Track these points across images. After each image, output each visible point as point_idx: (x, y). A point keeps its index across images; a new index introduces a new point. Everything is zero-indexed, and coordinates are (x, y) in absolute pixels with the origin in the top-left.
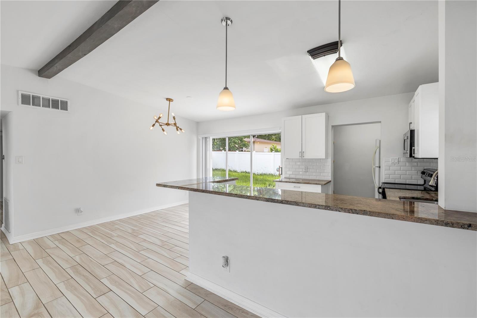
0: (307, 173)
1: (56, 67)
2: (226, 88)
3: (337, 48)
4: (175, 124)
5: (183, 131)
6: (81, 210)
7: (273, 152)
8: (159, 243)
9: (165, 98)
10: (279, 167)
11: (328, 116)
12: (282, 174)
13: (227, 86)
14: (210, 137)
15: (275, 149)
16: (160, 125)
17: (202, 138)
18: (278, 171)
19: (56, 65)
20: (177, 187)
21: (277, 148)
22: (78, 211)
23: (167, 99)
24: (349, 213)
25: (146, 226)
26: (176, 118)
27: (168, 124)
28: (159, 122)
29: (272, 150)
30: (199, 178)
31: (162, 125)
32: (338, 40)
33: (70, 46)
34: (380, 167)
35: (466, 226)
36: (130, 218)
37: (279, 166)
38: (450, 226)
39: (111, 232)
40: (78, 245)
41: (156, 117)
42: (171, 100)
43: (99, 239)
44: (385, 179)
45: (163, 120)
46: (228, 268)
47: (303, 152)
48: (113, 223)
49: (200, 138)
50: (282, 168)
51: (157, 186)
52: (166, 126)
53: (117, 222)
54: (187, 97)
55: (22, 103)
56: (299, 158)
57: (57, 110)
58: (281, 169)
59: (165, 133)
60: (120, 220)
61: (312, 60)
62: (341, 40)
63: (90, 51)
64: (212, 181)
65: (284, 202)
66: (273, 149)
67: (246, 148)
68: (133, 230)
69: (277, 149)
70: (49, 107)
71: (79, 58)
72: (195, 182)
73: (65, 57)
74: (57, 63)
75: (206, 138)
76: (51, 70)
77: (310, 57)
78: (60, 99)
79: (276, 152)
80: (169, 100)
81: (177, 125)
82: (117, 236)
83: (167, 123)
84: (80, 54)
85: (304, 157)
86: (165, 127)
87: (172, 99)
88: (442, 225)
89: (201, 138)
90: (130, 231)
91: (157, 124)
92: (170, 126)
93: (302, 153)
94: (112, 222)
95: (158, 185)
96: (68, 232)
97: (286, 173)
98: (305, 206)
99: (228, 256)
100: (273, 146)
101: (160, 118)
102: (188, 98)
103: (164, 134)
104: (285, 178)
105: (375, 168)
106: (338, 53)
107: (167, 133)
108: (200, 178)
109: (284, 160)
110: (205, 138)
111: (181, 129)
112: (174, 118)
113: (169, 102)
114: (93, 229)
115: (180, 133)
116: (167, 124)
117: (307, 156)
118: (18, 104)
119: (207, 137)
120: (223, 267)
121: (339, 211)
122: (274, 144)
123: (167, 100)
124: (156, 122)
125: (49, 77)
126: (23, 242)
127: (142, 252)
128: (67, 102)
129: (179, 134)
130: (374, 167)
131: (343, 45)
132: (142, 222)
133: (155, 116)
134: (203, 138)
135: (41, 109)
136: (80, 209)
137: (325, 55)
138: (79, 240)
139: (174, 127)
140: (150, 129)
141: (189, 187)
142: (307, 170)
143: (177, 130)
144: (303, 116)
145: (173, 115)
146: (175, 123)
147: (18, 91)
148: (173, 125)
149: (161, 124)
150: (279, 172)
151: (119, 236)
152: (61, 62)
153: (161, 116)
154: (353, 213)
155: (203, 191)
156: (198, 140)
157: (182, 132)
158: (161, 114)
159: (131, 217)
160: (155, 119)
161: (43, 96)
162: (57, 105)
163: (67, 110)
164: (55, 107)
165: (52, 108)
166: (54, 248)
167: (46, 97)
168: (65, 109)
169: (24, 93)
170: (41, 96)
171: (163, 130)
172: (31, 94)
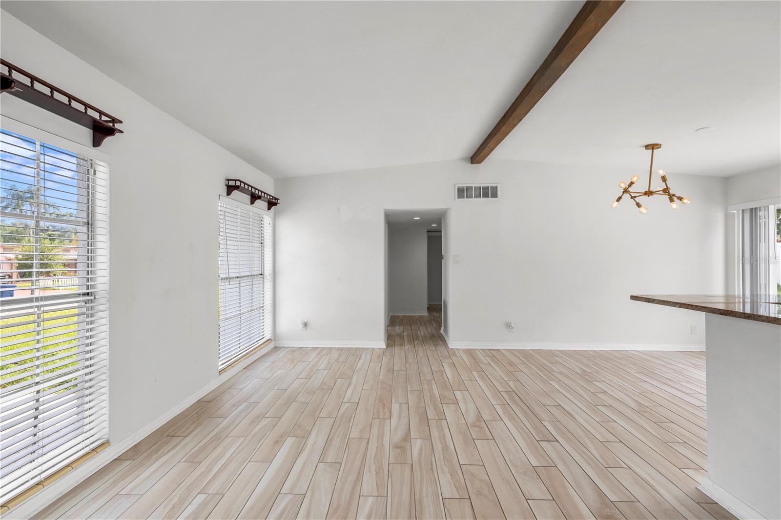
1: (489, 147)
4: (666, 191)
5: (685, 201)
6: (513, 326)
8: (632, 404)
9: (643, 146)
14: (766, 208)
16: (632, 197)
17: (741, 212)
19: (488, 146)
20: (677, 303)
22: (508, 326)
23: (647, 147)
25: (607, 371)
26: (667, 177)
27: (649, 193)
28: (629, 191)
30: (730, 293)
31: (635, 197)
36: (576, 352)
39: (550, 365)
40: (511, 369)
41: (625, 184)
42: (655, 147)
43: (534, 368)
45: (640, 187)
48: (551, 353)
49: (735, 212)
51: (631, 299)
52: (646, 197)
53: (557, 352)
54: (696, 131)
55: (458, 198)
57: (488, 199)
59: (642, 210)
60: (561, 351)
63: (526, 114)
64: (777, 302)
68: (584, 371)
70: (480, 197)
71: (515, 125)
72: (722, 300)
73: (498, 131)
74: (489, 142)
75: (754, 211)
76: (482, 154)
78: (490, 185)
80: (652, 147)
81: (672, 192)
82: (560, 373)
83: (647, 190)
84: (515, 121)
86: (641, 200)
87: (657, 144)
89: (738, 211)
90: (579, 371)
91: (626, 195)
92: (655, 196)
94: (550, 351)
95: (634, 298)
96: (498, 350)
101: (632, 183)
102: (698, 131)
103: (641, 212)
107: (646, 209)
108: (735, 295)
110: (751, 210)
111: (680, 199)
112: (664, 179)
113: (651, 151)
114: (527, 355)
115: (677, 205)
116: (647, 193)
118: (455, 199)
119: (756, 208)
123: (646, 149)
124: (623, 192)
125: (480, 162)
126: (460, 349)
127: (601, 408)
128: (497, 187)
129: (675, 209)
132: (598, 362)
133: (622, 183)
134: (743, 211)
135: (474, 200)
136: (511, 324)
138: (511, 364)
139: (664, 196)
140: (611, 206)
141: (708, 306)
143: (672, 200)
145: (662, 173)
146: (666, 187)
147: (455, 185)
148: (661, 192)
149: (633, 195)
151: (561, 373)
152: (494, 140)
153: (634, 180)
155: (746, 315)
156: (728, 218)
157: (684, 203)
158: (634, 176)
159: (578, 352)
160: (621, 187)
161: (475, 185)
162: (489, 192)
163: (497, 197)
164: (486, 195)
165: (483, 197)
166: (486, 364)
167: (478, 185)
168: (495, 195)
169: (460, 186)
170: (473, 186)
171: (638, 205)
172: (465, 186)
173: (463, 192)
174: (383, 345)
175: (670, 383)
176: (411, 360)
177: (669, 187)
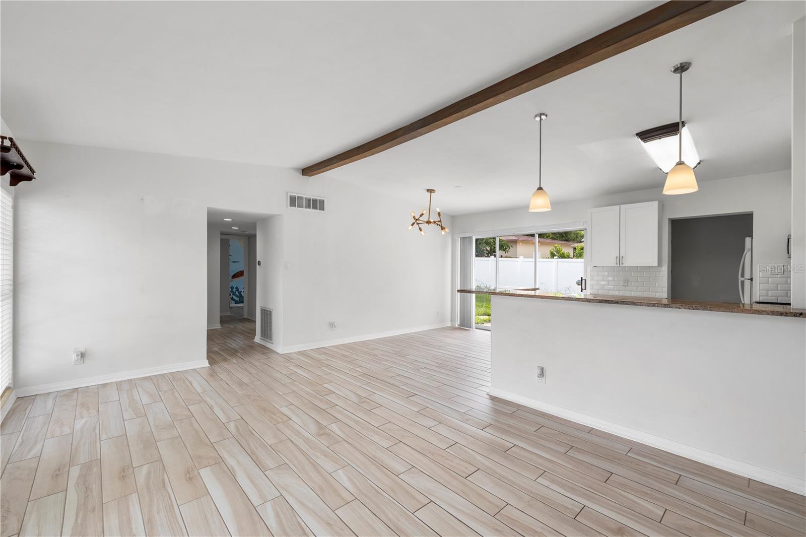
0: (627, 287)
2: (540, 188)
3: (678, 130)
4: (439, 222)
5: (446, 230)
6: (335, 325)
7: (555, 257)
8: (434, 364)
9: (425, 190)
10: (580, 279)
11: (663, 205)
12: (585, 289)
13: (541, 186)
14: (471, 238)
15: (558, 253)
16: (417, 223)
18: (579, 285)
21: (562, 251)
22: (332, 325)
23: (428, 190)
24: (690, 309)
25: (406, 348)
26: (441, 214)
27: (428, 222)
29: (553, 255)
31: (419, 223)
32: (678, 121)
33: (359, 147)
34: (751, 279)
35: (798, 315)
37: (582, 278)
38: (785, 316)
44: (759, 296)
45: (425, 218)
46: (543, 379)
47: (622, 257)
49: (457, 238)
50: (585, 280)
52: (427, 224)
55: (290, 206)
56: (615, 265)
57: (316, 210)
58: (583, 281)
59: (422, 233)
61: (642, 143)
62: (682, 120)
63: (380, 152)
65: (619, 302)
66: (555, 253)
67: (504, 252)
68: (395, 351)
69: (563, 254)
70: (310, 208)
71: (365, 157)
76: (321, 170)
77: (639, 139)
78: (318, 198)
79: (560, 258)
80: (431, 191)
82: (381, 355)
83: (428, 220)
84: (368, 155)
85: (622, 264)
86: (423, 226)
87: (434, 190)
88: (777, 315)
92: (431, 224)
93: (620, 259)
97: (592, 288)
98: (643, 306)
99: (543, 366)
100: (555, 247)
101: (422, 214)
103: (421, 235)
104: (591, 294)
105: (743, 281)
106: (679, 134)
107: (425, 233)
109: (589, 269)
110: (464, 238)
112: (438, 214)
113: (430, 194)
117: (629, 262)
118: (287, 207)
119: (468, 237)
120: (538, 377)
121: (680, 308)
122: (556, 245)
123: (427, 192)
125: (313, 175)
127: (422, 370)
128: (324, 200)
130: (742, 279)
131: (686, 125)
133: (418, 213)
135: (304, 210)
136: (334, 323)
137: (660, 138)
140: (408, 228)
142: (627, 282)
144: (621, 206)
145: (437, 209)
146: (439, 220)
147: (287, 193)
148: (436, 223)
150: (581, 286)
152: (341, 163)
153: (424, 212)
154: (693, 309)
156: (453, 241)
158: (424, 210)
161: (305, 196)
162: (316, 204)
163: (324, 210)
164: (315, 207)
165: (312, 208)
166: (325, 360)
167: (308, 197)
168: (322, 208)
169: (292, 194)
170: (304, 196)
171: (420, 229)
172: (297, 195)
173: (294, 201)
174: (206, 363)
175: (441, 348)
176: (254, 372)
177: (441, 220)
